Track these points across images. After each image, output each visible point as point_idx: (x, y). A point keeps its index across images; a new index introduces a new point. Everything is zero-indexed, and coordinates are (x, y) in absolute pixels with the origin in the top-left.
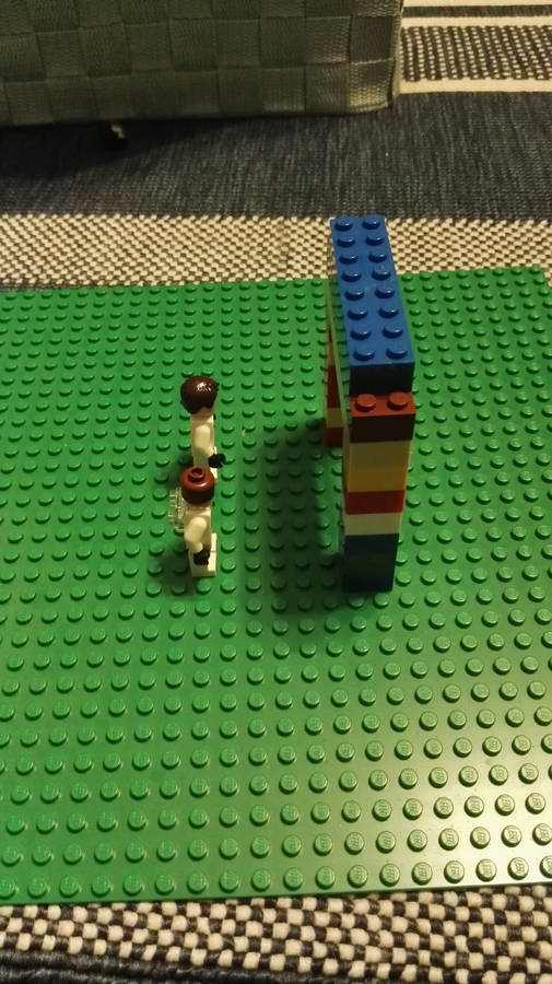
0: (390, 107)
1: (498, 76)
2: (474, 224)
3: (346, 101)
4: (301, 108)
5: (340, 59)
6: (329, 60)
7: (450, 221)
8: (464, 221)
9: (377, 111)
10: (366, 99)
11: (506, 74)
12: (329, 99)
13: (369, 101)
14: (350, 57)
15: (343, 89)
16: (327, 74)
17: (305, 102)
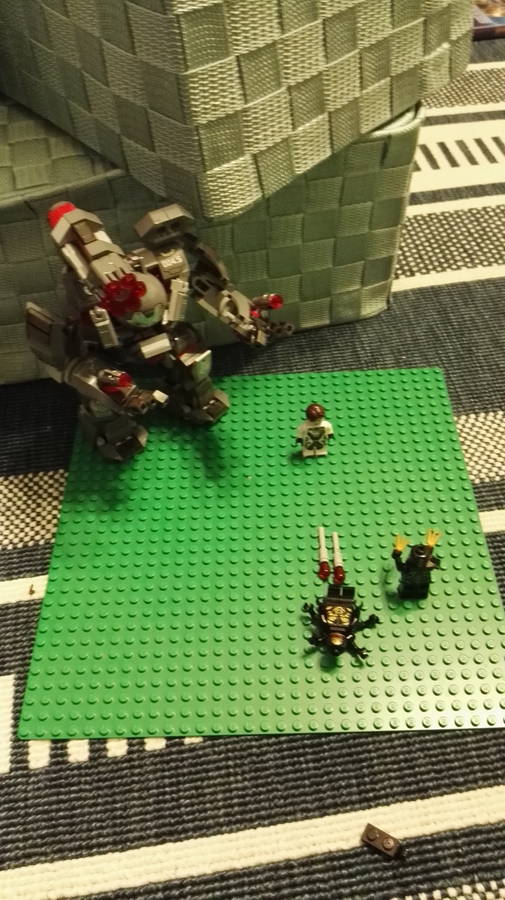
0: (389, 309)
1: (454, 267)
2: (491, 416)
3: (359, 312)
4: (327, 322)
5: (357, 287)
6: (351, 289)
7: (473, 416)
8: (483, 415)
9: (379, 314)
10: (372, 308)
11: (459, 264)
12: (348, 314)
13: (374, 309)
14: (363, 284)
15: (356, 304)
16: (346, 298)
17: (331, 318)
